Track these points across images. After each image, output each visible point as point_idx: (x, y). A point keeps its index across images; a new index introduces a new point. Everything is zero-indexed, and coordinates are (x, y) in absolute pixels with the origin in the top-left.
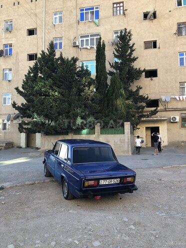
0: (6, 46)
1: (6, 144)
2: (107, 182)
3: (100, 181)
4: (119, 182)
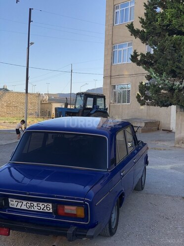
1: (146, 123)
2: (24, 205)
3: (10, 200)
4: (51, 211)
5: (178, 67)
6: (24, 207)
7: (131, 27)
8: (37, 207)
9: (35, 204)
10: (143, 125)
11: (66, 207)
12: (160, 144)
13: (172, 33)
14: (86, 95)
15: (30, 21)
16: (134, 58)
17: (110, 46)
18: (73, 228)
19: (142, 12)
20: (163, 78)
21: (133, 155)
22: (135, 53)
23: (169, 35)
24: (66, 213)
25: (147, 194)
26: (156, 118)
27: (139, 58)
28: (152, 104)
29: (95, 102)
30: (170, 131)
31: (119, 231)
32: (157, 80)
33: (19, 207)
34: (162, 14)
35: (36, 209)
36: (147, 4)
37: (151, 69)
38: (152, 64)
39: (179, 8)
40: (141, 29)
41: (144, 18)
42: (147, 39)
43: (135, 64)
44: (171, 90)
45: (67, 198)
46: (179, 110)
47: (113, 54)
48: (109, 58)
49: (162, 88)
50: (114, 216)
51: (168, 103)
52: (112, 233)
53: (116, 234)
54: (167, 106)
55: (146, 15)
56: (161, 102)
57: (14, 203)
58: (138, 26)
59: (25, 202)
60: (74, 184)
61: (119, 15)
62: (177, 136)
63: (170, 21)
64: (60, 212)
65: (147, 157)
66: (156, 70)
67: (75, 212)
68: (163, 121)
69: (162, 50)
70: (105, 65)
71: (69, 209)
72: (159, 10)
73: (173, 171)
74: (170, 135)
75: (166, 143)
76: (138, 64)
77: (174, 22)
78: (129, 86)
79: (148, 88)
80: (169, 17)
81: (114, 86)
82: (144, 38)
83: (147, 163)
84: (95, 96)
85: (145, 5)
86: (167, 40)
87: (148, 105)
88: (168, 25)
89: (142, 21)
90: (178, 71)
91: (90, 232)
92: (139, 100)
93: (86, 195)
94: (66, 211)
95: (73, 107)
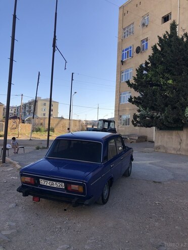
0: (143, 41)
1: (139, 137)
2: (48, 183)
3: (40, 180)
4: (64, 188)
5: (155, 105)
6: (48, 185)
7: (128, 82)
8: (56, 185)
9: (55, 183)
10: (137, 138)
11: (72, 186)
12: (146, 149)
13: (152, 85)
14: (105, 121)
15: (72, 80)
16: (130, 100)
17: (118, 94)
18: (76, 199)
19: (135, 74)
20: (147, 111)
21: (121, 154)
22: (131, 97)
23: (151, 86)
24: (72, 190)
25: (132, 178)
26: (144, 134)
27: (133, 100)
28: (141, 126)
29: (109, 125)
30: (153, 142)
31: (110, 201)
32: (143, 112)
33: (45, 184)
34: (146, 75)
35: (55, 186)
36: (138, 69)
37: (140, 106)
38: (141, 103)
39: (156, 71)
40: (134, 83)
41: (136, 77)
42: (137, 89)
43: (131, 103)
44: (152, 117)
45: (73, 180)
46: (157, 129)
47: (120, 98)
48: (118, 100)
49: (147, 117)
50: (106, 192)
51: (150, 125)
52: (104, 202)
53: (108, 203)
54: (150, 127)
55: (137, 75)
56: (146, 125)
57: (42, 182)
58: (132, 81)
59: (49, 182)
60: (79, 171)
61: (124, 77)
62: (156, 144)
63: (151, 79)
64: (69, 188)
65: (132, 156)
66: (143, 107)
67: (77, 189)
68: (149, 136)
69: (146, 95)
70: (116, 104)
71: (74, 187)
72: (145, 72)
73: (150, 165)
74: (153, 144)
75: (149, 149)
76: (133, 103)
77: (153, 79)
78: (129, 116)
79: (138, 117)
80: (150, 76)
81: (121, 116)
82: (136, 88)
83: (132, 159)
84: (109, 122)
85: (137, 70)
86: (149, 89)
87: (138, 126)
88: (150, 81)
89: (135, 79)
90: (155, 107)
91: (87, 202)
92: (133, 124)
93: (84, 178)
94: (72, 188)
95: (96, 127)
